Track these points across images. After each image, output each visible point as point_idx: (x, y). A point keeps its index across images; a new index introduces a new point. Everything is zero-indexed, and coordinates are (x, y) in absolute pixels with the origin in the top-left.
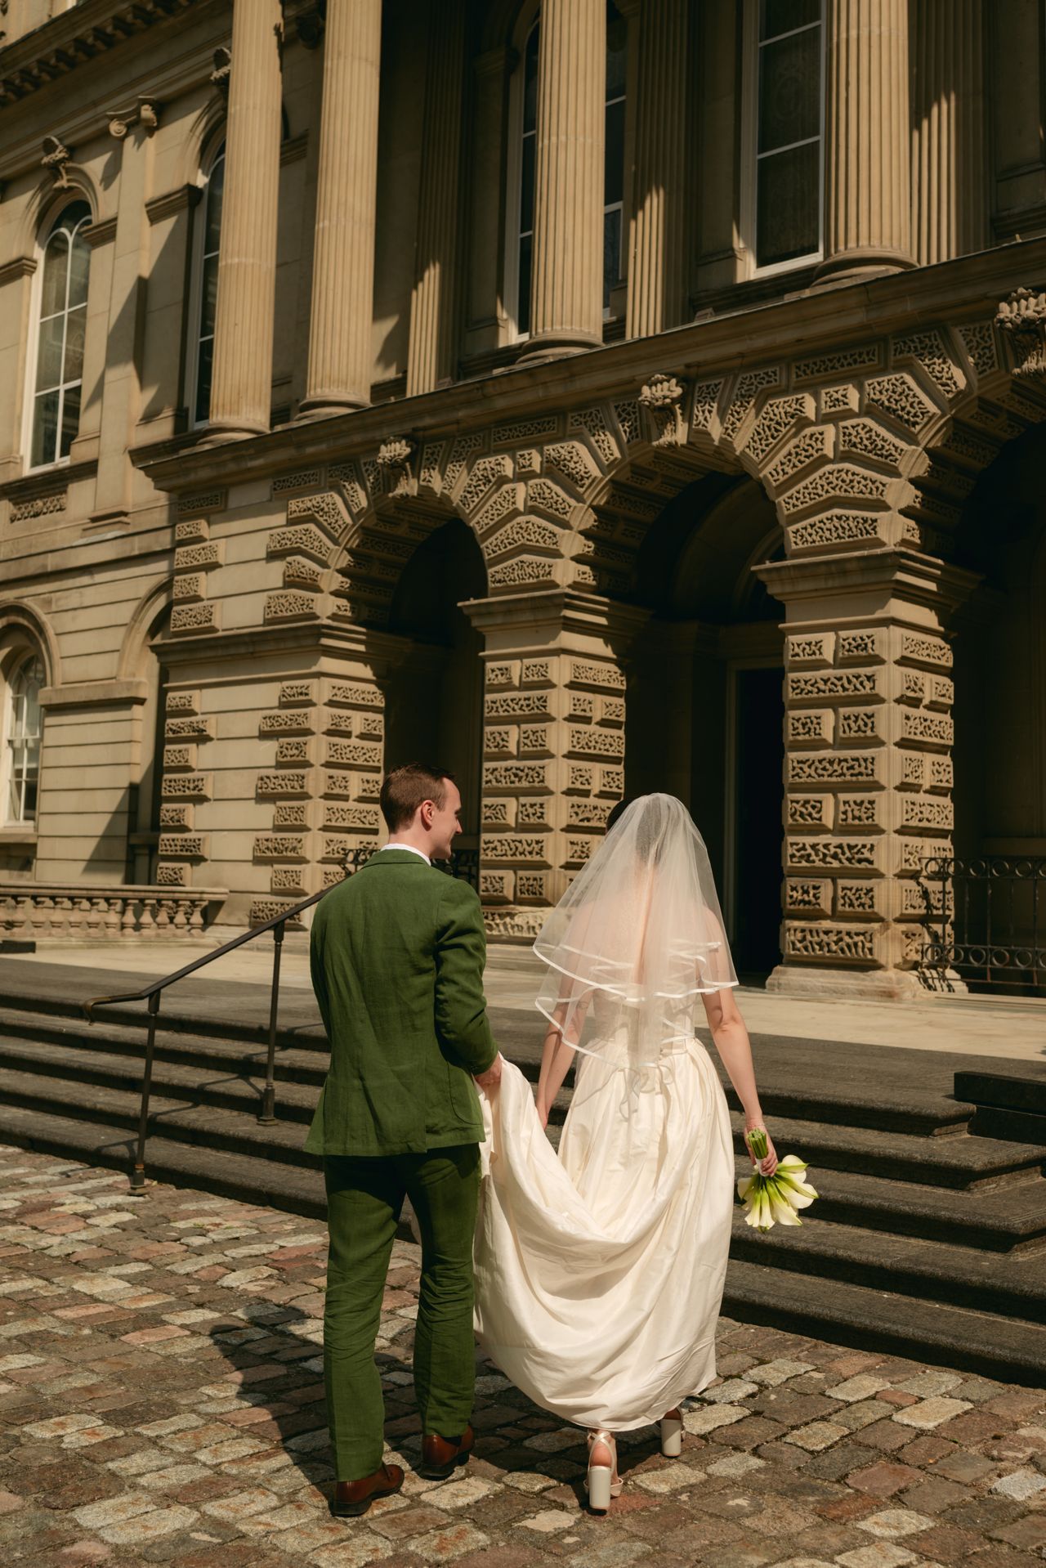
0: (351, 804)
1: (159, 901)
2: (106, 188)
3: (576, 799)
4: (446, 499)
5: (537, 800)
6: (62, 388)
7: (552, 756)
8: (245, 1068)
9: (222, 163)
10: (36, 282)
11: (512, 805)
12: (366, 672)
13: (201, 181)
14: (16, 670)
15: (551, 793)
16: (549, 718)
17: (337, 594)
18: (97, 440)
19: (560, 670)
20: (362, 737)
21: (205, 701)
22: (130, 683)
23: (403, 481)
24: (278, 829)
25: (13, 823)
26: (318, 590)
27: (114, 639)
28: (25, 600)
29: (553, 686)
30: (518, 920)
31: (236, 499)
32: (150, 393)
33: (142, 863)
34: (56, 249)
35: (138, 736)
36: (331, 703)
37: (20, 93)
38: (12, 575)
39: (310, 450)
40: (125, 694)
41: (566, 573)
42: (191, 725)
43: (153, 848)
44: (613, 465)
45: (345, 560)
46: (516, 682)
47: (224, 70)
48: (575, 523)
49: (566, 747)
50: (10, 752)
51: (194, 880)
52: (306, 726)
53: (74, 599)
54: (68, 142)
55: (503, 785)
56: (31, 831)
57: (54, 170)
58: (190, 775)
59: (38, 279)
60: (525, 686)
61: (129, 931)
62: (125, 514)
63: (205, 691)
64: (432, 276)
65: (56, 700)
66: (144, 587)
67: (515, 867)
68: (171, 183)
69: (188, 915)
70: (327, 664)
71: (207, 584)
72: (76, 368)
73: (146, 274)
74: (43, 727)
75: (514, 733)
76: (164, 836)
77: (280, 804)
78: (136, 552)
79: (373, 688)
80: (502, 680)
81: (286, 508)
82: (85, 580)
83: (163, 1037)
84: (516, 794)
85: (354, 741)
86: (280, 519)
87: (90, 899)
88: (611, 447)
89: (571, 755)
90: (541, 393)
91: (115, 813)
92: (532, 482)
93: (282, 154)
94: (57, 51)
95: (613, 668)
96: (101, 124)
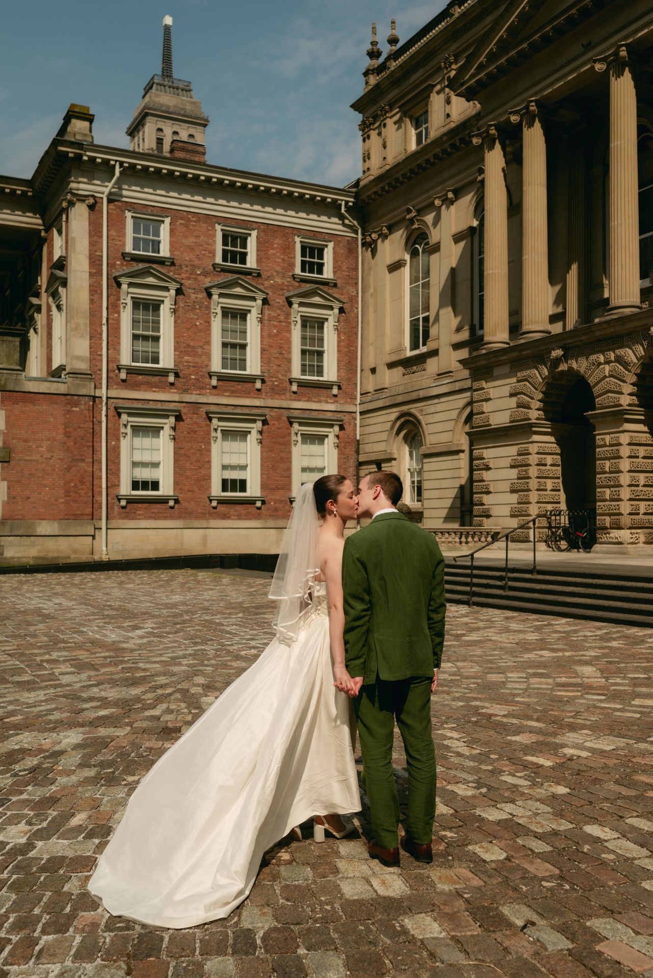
0: (548, 492)
1: (474, 533)
2: (435, 228)
3: (633, 488)
4: (578, 372)
5: (617, 489)
6: (421, 316)
7: (622, 472)
8: (500, 578)
9: (484, 215)
10: (407, 269)
11: (608, 491)
12: (552, 439)
13: (475, 223)
14: (409, 440)
15: (622, 486)
16: (620, 457)
17: (538, 409)
18: (437, 341)
19: (624, 439)
20: (551, 465)
21: (488, 453)
22: (458, 444)
23: (561, 365)
24: (519, 503)
25: (412, 503)
26: (530, 408)
27: (450, 426)
28: (412, 410)
29: (622, 445)
30: (611, 535)
31: (496, 372)
32: (459, 319)
33: (467, 518)
34: (414, 254)
35: (462, 466)
36: (538, 453)
37: (395, 188)
38: (406, 400)
39: (524, 353)
40: (456, 449)
41: (626, 400)
42: (483, 463)
43: (471, 512)
44: (641, 357)
45: (541, 396)
46: (608, 444)
47: (482, 176)
48: (628, 381)
49: (628, 468)
50: (409, 474)
51: (488, 524)
52: (528, 463)
53: (432, 409)
54: (417, 208)
55: (604, 483)
56: (420, 506)
57: (412, 221)
58: (484, 483)
59: (407, 268)
60: (611, 445)
61: (464, 544)
62: (451, 372)
63: (488, 450)
64: (575, 267)
65: (428, 452)
66: (461, 403)
67: (610, 515)
68: (463, 226)
69: (486, 538)
70: (535, 438)
71: (487, 407)
72: (427, 308)
73: (454, 265)
74: (422, 464)
75: (607, 464)
76: (475, 507)
77: (520, 493)
78: (457, 389)
79: (555, 445)
80: (602, 443)
81: (516, 376)
82: (436, 401)
83: (475, 572)
84: (609, 487)
85: (548, 467)
86: (514, 380)
87: (448, 533)
88: (641, 351)
89: (630, 471)
90: (612, 330)
91: (454, 498)
92: (611, 365)
93: (508, 213)
94: (410, 170)
95: (648, 435)
96: (431, 200)
